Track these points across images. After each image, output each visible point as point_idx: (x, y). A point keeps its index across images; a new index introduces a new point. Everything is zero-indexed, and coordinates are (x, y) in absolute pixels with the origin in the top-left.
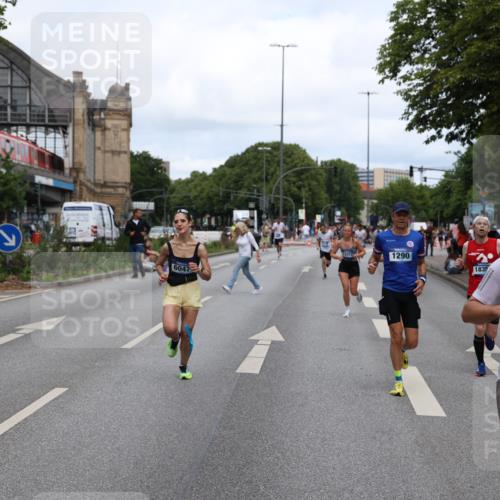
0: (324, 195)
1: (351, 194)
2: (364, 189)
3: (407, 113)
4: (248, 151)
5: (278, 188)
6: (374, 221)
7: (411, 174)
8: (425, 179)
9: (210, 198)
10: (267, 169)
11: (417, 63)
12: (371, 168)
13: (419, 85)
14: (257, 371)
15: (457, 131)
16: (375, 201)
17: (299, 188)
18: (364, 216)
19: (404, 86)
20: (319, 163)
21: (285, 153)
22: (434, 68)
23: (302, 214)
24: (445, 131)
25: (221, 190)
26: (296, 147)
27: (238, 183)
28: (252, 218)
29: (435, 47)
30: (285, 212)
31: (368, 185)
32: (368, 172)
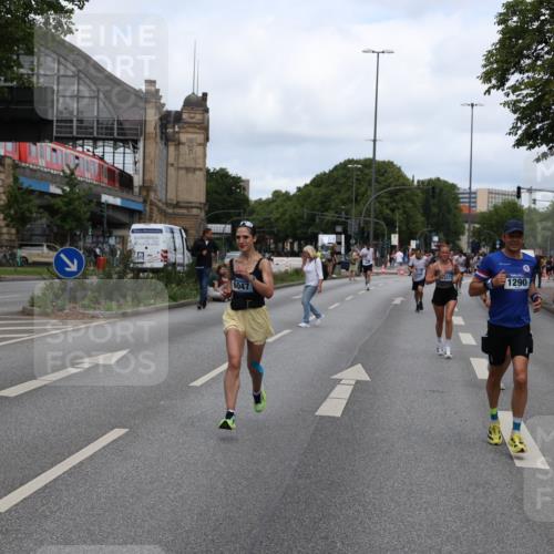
0: (420, 218)
1: (450, 217)
2: (466, 211)
3: (515, 128)
4: (336, 168)
5: (368, 210)
6: (475, 248)
7: (519, 196)
8: (535, 201)
9: (292, 221)
10: (358, 189)
11: (528, 71)
12: (473, 189)
13: (530, 95)
14: (339, 414)
16: (477, 226)
17: (393, 210)
18: (464, 242)
19: (513, 97)
20: (415, 183)
21: (378, 171)
23: (395, 239)
25: (306, 212)
26: (390, 164)
27: (324, 204)
29: (548, 53)
30: (376, 237)
31: (470, 207)
32: (470, 193)
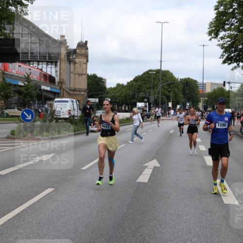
0: (181, 95)
1: (194, 95)
2: (201, 92)
3: (222, 55)
4: (144, 74)
5: (159, 92)
6: (205, 108)
7: (224, 85)
9: (125, 97)
10: (154, 83)
11: (228, 31)
12: (204, 82)
13: (229, 41)
14: (147, 181)
17: (169, 92)
18: (201, 105)
19: (221, 42)
20: (179, 80)
21: (162, 75)
22: (236, 33)
23: (170, 105)
24: (241, 64)
25: (131, 93)
26: (168, 72)
27: (139, 89)
28: (146, 106)
30: (162, 104)
31: (203, 90)
32: (203, 84)
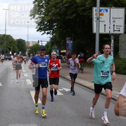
0: (17, 48)
1: (23, 47)
2: (27, 46)
3: (37, 27)
5: (4, 46)
6: (29, 54)
7: (38, 42)
8: (42, 44)
10: (2, 41)
11: (40, 15)
13: (40, 20)
15: (49, 32)
16: (30, 49)
17: (10, 46)
19: (36, 20)
20: (15, 40)
21: (6, 37)
22: (44, 16)
23: (11, 53)
24: (46, 32)
26: (10, 35)
29: (44, 10)
30: (6, 52)
31: (28, 45)
32: (28, 42)
